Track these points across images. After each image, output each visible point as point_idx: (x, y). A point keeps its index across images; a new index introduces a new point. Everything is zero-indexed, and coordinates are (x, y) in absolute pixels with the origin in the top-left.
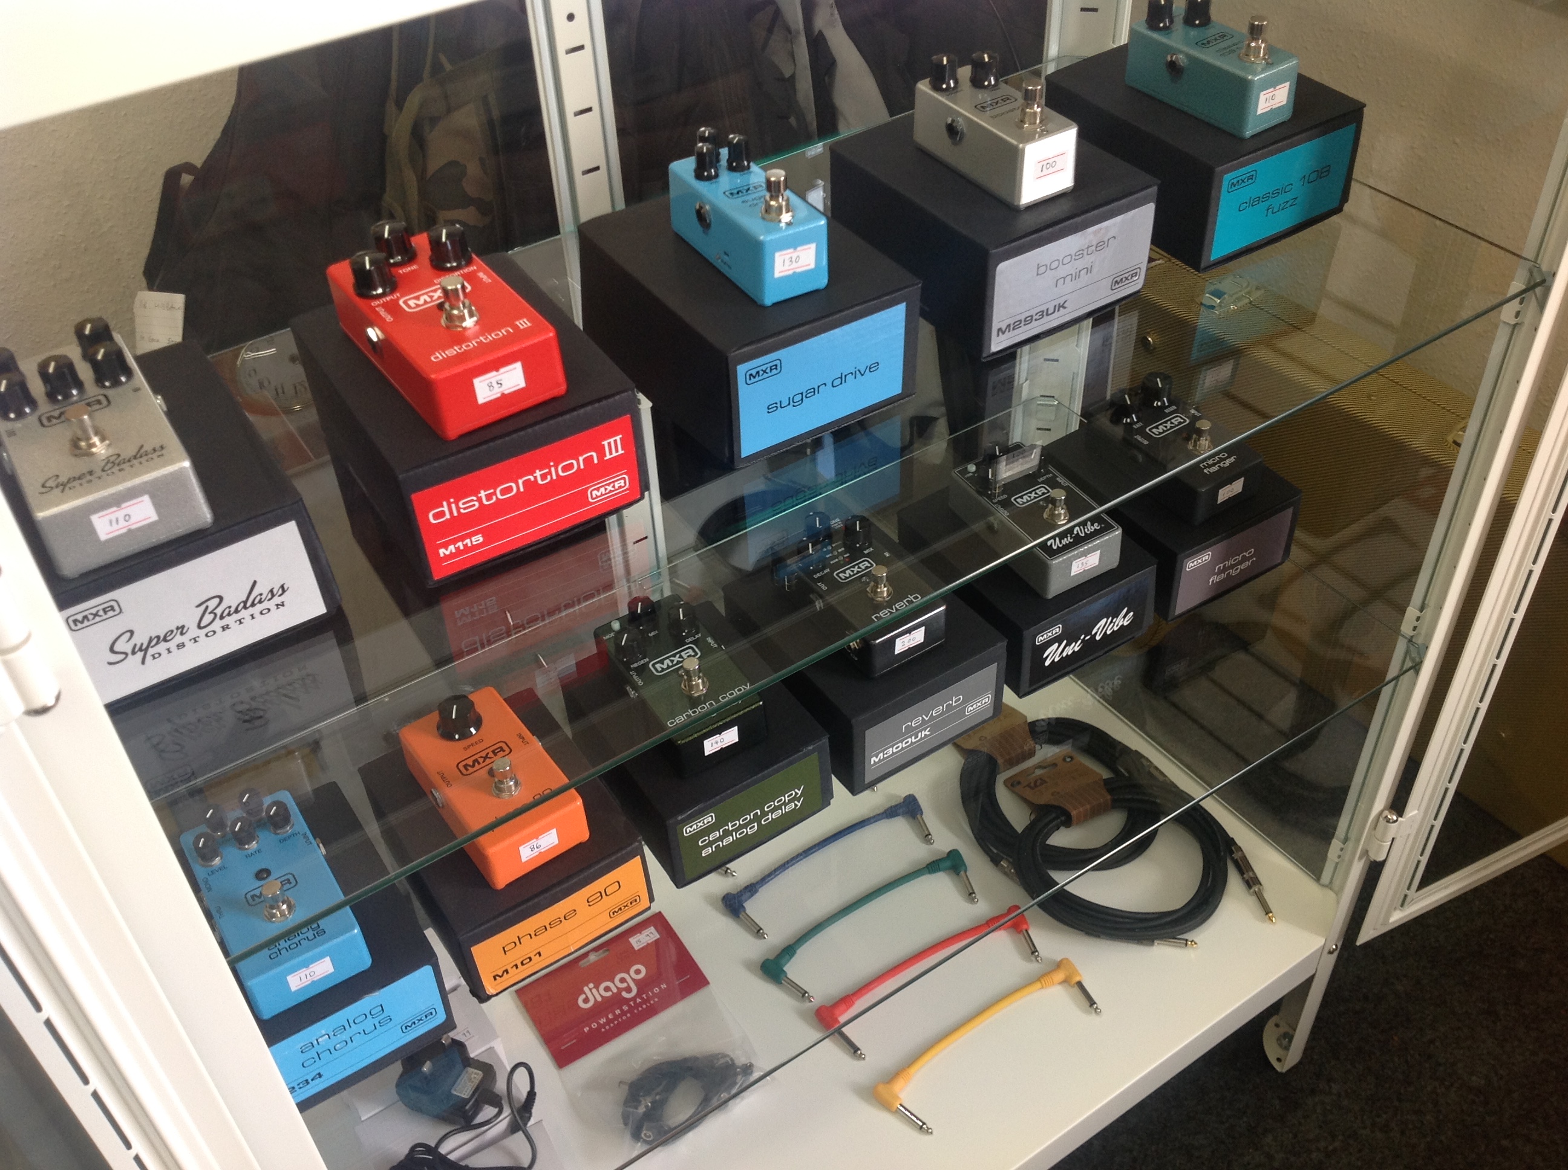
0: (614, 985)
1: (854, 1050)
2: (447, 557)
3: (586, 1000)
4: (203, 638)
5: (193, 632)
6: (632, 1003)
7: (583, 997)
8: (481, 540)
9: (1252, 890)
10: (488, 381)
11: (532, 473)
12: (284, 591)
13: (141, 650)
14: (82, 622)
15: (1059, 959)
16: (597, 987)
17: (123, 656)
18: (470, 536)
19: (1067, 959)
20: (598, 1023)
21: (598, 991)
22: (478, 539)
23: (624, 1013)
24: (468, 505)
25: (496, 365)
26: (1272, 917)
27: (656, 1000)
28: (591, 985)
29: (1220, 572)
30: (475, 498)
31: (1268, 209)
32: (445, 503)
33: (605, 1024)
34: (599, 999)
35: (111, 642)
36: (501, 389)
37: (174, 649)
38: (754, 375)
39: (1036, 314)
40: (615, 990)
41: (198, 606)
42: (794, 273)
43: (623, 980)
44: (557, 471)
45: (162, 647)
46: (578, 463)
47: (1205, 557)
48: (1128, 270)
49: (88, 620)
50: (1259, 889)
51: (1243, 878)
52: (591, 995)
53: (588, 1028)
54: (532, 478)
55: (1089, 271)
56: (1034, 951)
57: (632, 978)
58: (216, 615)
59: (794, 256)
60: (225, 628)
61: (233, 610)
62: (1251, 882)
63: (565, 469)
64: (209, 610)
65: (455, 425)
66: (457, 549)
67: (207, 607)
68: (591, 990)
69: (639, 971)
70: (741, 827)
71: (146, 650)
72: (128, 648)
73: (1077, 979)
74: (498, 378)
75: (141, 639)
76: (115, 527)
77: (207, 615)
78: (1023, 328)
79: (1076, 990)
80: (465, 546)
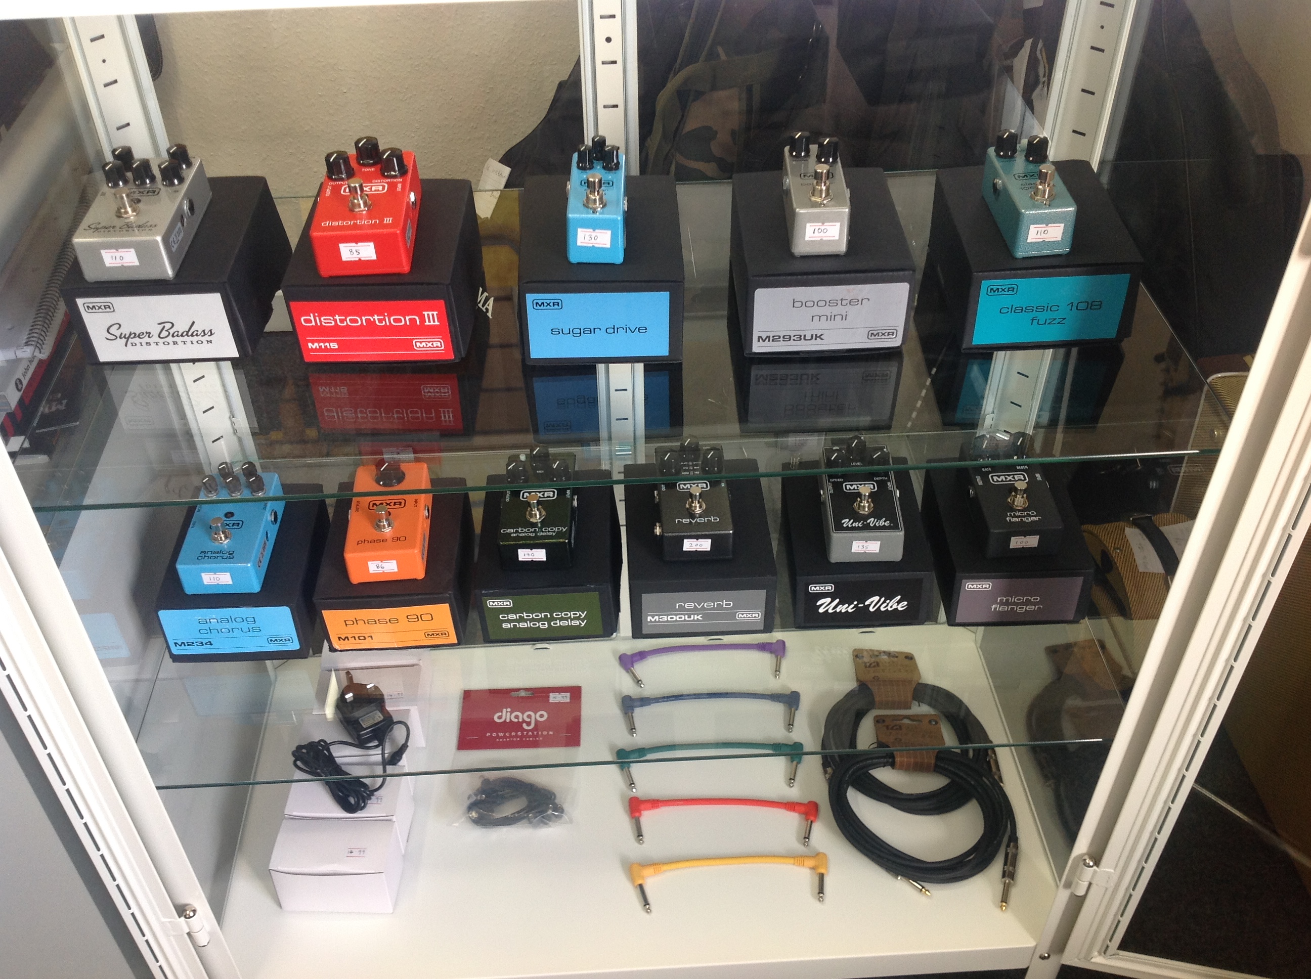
0: (522, 716)
1: (639, 835)
2: (312, 350)
3: (500, 717)
4: (161, 344)
5: (155, 338)
6: (525, 733)
7: (500, 714)
8: (337, 347)
9: (1003, 880)
10: (350, 248)
11: (372, 315)
12: (211, 334)
13: (125, 337)
14: (92, 309)
15: (821, 851)
16: (511, 713)
17: (115, 337)
18: (330, 341)
19: (825, 855)
20: (498, 735)
21: (511, 715)
22: (334, 346)
23: (516, 736)
24: (327, 321)
25: (357, 239)
26: (1005, 906)
27: (541, 739)
28: (509, 710)
29: (1002, 603)
30: (332, 318)
31: (1033, 320)
32: (312, 315)
33: (501, 737)
34: (508, 720)
35: (108, 327)
36: (359, 256)
37: (144, 344)
38: (540, 304)
39: (794, 336)
40: (521, 720)
41: (159, 324)
42: (593, 246)
43: (529, 716)
44: (390, 321)
45: (137, 340)
46: (406, 320)
47: (985, 585)
48: (885, 328)
49: (95, 309)
50: (1009, 883)
51: (1004, 868)
52: (505, 715)
53: (489, 734)
54: (372, 320)
55: (844, 318)
56: (807, 837)
57: (535, 718)
58: (169, 333)
59: (593, 235)
60: (175, 343)
61: (180, 334)
62: (1009, 874)
63: (396, 320)
64: (165, 329)
65: (326, 270)
66: (320, 347)
67: (164, 327)
68: (507, 712)
69: (542, 716)
70: (532, 620)
71: (128, 339)
72: (118, 333)
73: (822, 871)
74: (357, 248)
75: (125, 330)
76: (114, 261)
77: (164, 331)
78: (782, 343)
79: (817, 879)
80: (326, 347)
